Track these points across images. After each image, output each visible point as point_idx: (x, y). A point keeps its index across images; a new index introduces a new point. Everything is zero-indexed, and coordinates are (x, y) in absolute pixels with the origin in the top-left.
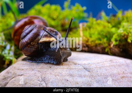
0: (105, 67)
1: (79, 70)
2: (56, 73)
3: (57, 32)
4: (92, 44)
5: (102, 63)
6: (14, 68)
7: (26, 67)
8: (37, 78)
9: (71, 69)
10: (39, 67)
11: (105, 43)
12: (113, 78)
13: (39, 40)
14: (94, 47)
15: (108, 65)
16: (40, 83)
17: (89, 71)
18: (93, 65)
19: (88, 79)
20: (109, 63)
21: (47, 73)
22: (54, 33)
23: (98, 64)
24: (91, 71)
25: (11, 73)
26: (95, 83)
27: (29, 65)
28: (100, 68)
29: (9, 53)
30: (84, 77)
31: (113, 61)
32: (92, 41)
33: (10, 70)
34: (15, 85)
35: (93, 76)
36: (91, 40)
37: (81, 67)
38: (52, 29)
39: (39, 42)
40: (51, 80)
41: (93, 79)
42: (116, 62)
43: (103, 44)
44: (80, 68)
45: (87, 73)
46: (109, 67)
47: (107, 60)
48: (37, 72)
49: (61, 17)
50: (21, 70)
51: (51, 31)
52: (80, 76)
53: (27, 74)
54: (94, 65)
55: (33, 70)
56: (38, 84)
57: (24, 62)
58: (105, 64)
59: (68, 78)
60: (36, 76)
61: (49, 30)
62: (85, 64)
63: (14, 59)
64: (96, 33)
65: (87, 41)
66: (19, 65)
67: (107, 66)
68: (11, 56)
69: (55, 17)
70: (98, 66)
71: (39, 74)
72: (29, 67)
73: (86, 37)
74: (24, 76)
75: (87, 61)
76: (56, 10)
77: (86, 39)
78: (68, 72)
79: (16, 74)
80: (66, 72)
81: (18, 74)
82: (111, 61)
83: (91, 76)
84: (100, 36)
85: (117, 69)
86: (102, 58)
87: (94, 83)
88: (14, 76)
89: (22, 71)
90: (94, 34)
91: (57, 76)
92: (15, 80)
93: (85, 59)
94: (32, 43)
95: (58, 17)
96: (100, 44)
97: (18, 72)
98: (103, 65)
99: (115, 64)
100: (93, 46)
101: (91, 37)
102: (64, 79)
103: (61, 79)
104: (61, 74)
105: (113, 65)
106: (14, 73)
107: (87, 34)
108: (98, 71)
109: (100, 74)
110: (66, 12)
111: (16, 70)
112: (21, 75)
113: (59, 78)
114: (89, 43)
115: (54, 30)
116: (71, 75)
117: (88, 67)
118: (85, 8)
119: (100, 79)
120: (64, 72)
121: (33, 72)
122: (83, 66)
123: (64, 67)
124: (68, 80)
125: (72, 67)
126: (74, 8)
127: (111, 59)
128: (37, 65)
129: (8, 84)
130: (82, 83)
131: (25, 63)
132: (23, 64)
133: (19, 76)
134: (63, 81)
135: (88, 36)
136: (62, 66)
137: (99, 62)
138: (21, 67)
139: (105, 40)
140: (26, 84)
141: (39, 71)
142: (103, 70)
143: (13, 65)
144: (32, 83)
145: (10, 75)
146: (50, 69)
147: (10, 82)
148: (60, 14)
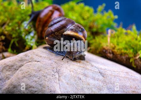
0: (120, 77)
1: (94, 73)
2: (72, 68)
3: (84, 29)
4: (117, 52)
5: (118, 72)
6: (34, 53)
7: (44, 55)
8: (53, 68)
9: (87, 69)
10: (57, 59)
11: (130, 54)
12: (124, 90)
13: (64, 32)
14: (119, 56)
15: (123, 76)
16: (53, 73)
17: (103, 76)
18: (108, 72)
19: (100, 83)
20: (125, 75)
21: (63, 66)
22: (80, 29)
23: (114, 72)
24: (105, 76)
25: (29, 56)
26: (106, 89)
27: (48, 54)
28: (115, 76)
29: (31, 40)
30: (96, 81)
31: (129, 74)
32: (119, 49)
33: (29, 54)
34: (29, 69)
35: (105, 82)
36: (117, 47)
37: (97, 70)
38: (80, 26)
39: (64, 34)
40: (65, 74)
41: (105, 85)
42: (132, 76)
43: (129, 54)
44: (95, 70)
45: (101, 78)
46: (124, 78)
47: (124, 71)
48: (54, 63)
49: (91, 19)
50: (39, 56)
51: (78, 27)
52: (94, 79)
53: (44, 62)
54: (110, 72)
55: (50, 60)
56: (51, 74)
57: (45, 50)
58: (120, 74)
59: (81, 76)
60: (52, 66)
61: (76, 25)
62: (101, 69)
63: (34, 46)
64: (124, 42)
65: (114, 48)
66: (39, 51)
67: (121, 77)
68: (32, 43)
69: (86, 17)
70: (113, 74)
71: (55, 65)
72: (48, 56)
73: (114, 44)
74: (41, 63)
75: (104, 67)
76: (88, 11)
77: (113, 46)
78: (83, 71)
79: (33, 59)
80: (82, 71)
81: (35, 59)
82: (127, 73)
83: (104, 82)
84: (127, 46)
85: (131, 82)
86: (119, 68)
87: (104, 89)
88: (30, 60)
89: (40, 58)
90: (121, 43)
91: (72, 72)
92: (30, 65)
93: (103, 64)
94: (56, 33)
95: (88, 18)
96: (125, 54)
97: (36, 58)
98: (118, 75)
99: (130, 77)
100: (119, 54)
101: (118, 45)
102: (77, 76)
103: (75, 76)
104: (76, 71)
105: (128, 78)
106: (32, 57)
107: (115, 41)
108: (112, 79)
109: (112, 82)
110: (98, 16)
111: (34, 55)
112: (38, 62)
113: (73, 74)
114: (116, 50)
115: (81, 27)
116: (85, 75)
117: (103, 72)
118: (116, 17)
119: (112, 86)
120: (79, 70)
121: (50, 62)
122: (99, 69)
123: (81, 65)
124: (81, 79)
125: (88, 68)
126: (106, 14)
127: (127, 72)
128: (56, 56)
129: (23, 66)
130: (94, 85)
131: (44, 52)
132: (42, 52)
133: (36, 61)
134: (76, 78)
135: (116, 44)
136: (79, 64)
137: (115, 71)
138: (39, 54)
139: (131, 51)
140: (40, 71)
141: (56, 62)
142: (117, 79)
143: (33, 50)
144: (46, 72)
145: (27, 58)
146: (66, 63)
147: (26, 64)
148: (91, 16)
